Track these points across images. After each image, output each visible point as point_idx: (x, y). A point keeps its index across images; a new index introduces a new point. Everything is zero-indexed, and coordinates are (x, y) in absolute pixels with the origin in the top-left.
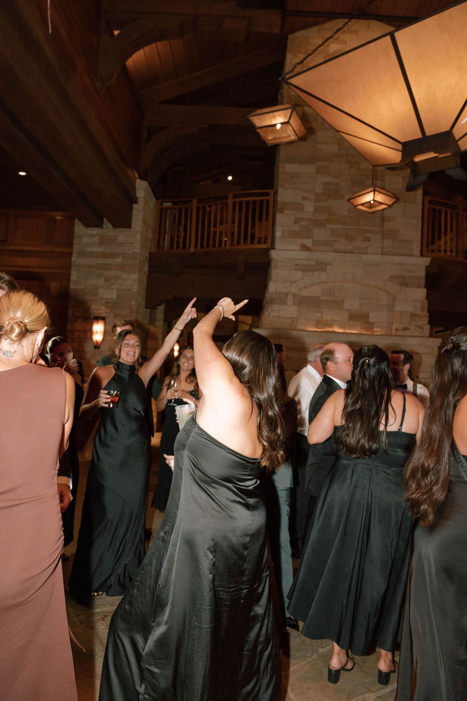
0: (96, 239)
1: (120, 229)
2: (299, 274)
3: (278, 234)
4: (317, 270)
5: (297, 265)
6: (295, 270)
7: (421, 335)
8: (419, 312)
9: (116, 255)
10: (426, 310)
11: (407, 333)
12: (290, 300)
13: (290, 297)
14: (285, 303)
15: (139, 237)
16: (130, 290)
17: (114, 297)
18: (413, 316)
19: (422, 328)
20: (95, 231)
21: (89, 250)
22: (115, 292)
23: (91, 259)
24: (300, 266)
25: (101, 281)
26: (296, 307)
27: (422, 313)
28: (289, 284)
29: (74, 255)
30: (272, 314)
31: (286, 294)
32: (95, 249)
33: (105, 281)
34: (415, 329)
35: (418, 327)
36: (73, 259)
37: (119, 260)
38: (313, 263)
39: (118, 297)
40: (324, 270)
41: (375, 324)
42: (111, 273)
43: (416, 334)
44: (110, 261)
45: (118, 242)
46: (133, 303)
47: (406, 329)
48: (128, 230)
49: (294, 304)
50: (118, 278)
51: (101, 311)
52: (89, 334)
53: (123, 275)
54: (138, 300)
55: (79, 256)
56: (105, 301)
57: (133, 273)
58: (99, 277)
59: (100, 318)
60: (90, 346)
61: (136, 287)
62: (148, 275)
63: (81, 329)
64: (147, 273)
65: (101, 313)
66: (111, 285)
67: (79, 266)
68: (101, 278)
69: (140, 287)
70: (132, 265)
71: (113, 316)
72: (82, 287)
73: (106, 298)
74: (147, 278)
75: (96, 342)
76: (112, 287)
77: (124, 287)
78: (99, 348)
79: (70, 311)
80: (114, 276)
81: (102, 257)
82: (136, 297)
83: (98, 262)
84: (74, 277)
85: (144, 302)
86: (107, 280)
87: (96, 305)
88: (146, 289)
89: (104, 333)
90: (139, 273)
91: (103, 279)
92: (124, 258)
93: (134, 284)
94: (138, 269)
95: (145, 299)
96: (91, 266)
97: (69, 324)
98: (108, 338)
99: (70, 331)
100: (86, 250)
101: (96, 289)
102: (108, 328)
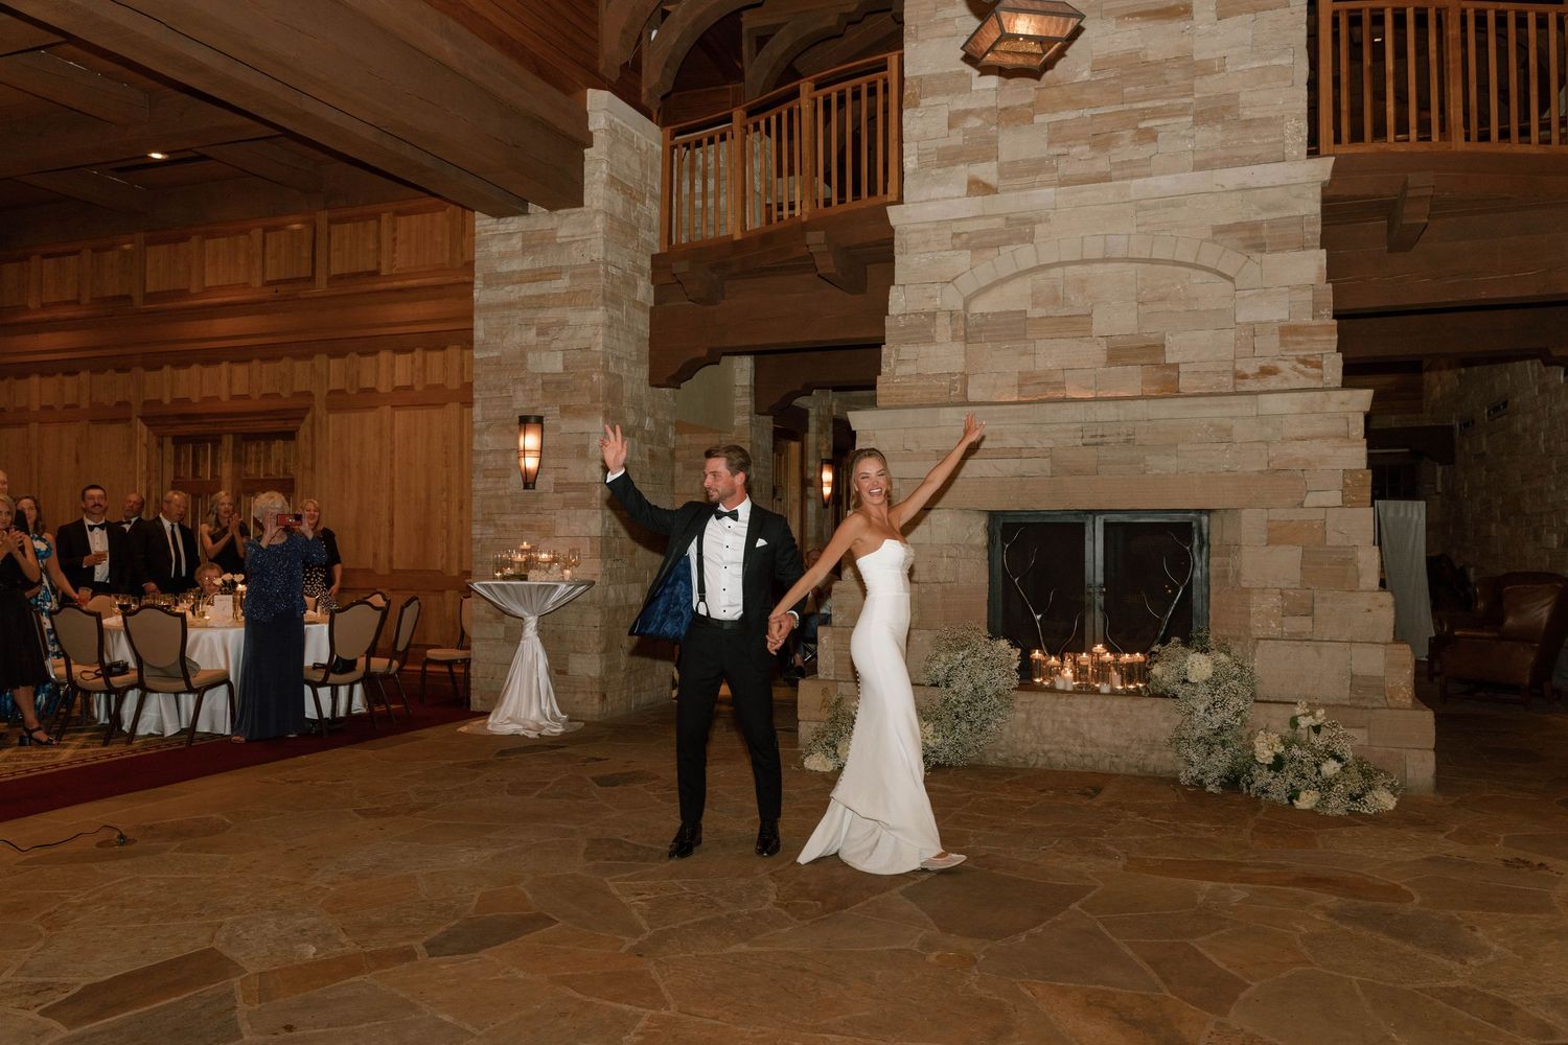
0: (517, 242)
1: (560, 212)
2: (963, 259)
3: (910, 163)
4: (1008, 242)
5: (956, 235)
6: (954, 249)
7: (1313, 384)
8: (1307, 320)
9: (554, 273)
10: (1328, 311)
11: (1272, 382)
12: (943, 329)
13: (943, 321)
14: (930, 339)
15: (599, 224)
16: (588, 349)
17: (559, 367)
18: (1288, 331)
19: (1319, 366)
20: (514, 224)
21: (504, 268)
22: (560, 355)
23: (509, 288)
24: (965, 237)
25: (531, 335)
26: (959, 346)
27: (1317, 322)
28: (937, 287)
29: (478, 284)
30: (902, 370)
31: (933, 315)
32: (516, 265)
33: (538, 334)
34: (1295, 369)
35: (1304, 362)
36: (476, 294)
37: (562, 284)
38: (998, 223)
39: (566, 368)
40: (1029, 238)
41: (1182, 368)
42: (551, 315)
43: (1302, 382)
44: (547, 287)
45: (558, 240)
46: (595, 377)
47: (1266, 372)
48: (578, 210)
49: (954, 338)
50: (562, 324)
51: (534, 404)
52: (513, 456)
53: (573, 317)
54: (612, 368)
55: (487, 285)
56: (540, 381)
57: (592, 309)
58: (527, 325)
59: (533, 420)
60: (516, 481)
61: (600, 339)
62: (651, 308)
63: (497, 447)
64: (650, 303)
65: (534, 409)
66: (551, 342)
67: (489, 307)
68: (530, 329)
69: (618, 339)
70: (590, 291)
71: (558, 412)
72: (496, 354)
73: (543, 374)
74: (648, 316)
75: (526, 474)
76: (553, 346)
77: (576, 344)
78: (534, 483)
79: (477, 410)
80: (554, 320)
81: (529, 282)
82: (601, 363)
83: (522, 294)
84: (479, 334)
85: (643, 372)
86: (542, 332)
87: (524, 391)
88: (648, 343)
89: (542, 451)
90: (606, 306)
91: (534, 331)
92: (573, 277)
93: (595, 335)
94: (604, 298)
95: (648, 365)
96: (510, 305)
97: (476, 437)
98: (552, 462)
99: (479, 453)
100: (499, 270)
101: (523, 355)
102: (550, 439)
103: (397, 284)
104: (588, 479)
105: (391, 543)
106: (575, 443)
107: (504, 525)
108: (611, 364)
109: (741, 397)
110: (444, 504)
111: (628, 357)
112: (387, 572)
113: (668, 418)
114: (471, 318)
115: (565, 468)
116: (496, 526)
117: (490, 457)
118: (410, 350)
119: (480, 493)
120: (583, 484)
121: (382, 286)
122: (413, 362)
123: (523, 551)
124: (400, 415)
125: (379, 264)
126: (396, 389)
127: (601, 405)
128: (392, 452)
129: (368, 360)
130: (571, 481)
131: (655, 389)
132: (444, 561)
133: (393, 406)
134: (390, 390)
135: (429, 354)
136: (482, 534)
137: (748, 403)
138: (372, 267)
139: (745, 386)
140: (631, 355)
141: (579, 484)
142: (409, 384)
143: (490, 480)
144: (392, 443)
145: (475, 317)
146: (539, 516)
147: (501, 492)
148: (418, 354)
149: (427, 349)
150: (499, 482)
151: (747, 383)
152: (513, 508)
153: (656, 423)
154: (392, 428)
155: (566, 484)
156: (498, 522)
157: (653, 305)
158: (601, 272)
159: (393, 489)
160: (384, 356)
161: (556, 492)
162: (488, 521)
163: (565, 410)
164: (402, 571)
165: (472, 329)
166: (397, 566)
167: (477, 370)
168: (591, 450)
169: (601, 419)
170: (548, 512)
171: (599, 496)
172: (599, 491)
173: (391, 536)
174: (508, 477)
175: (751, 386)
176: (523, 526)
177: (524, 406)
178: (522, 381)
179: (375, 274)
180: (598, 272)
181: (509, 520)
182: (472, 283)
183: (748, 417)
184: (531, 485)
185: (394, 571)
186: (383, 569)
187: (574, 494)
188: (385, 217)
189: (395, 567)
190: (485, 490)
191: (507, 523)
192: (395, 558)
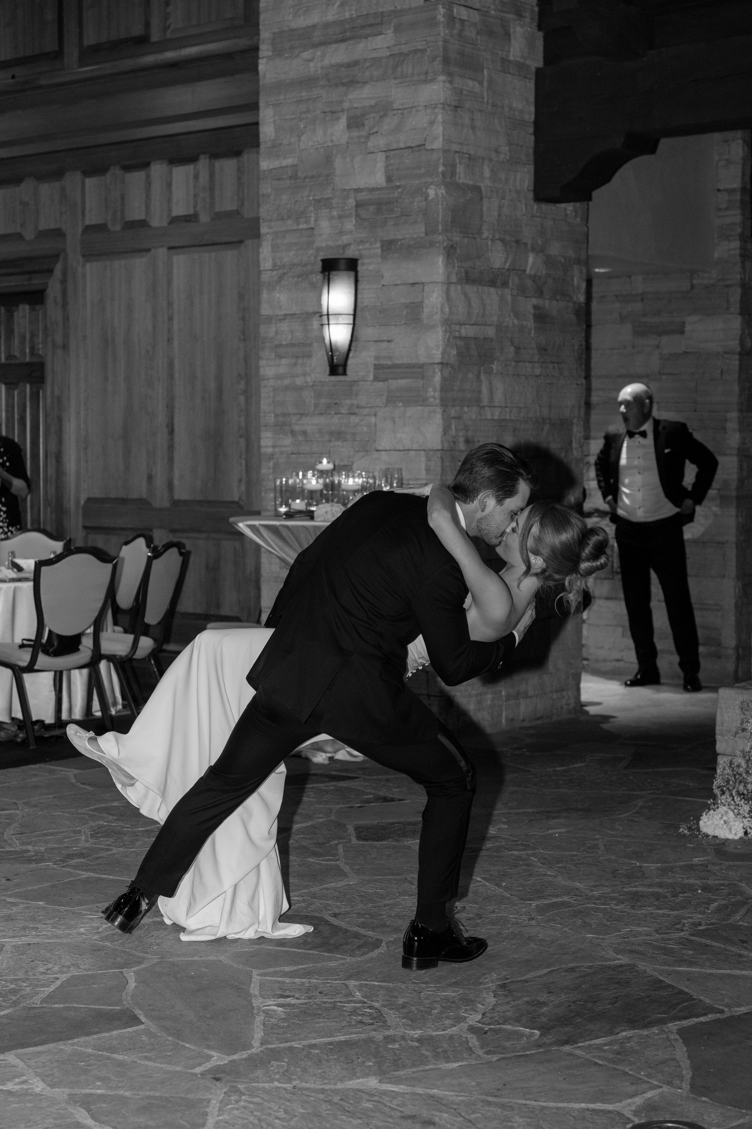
9: (370, 25)
16: (421, 147)
17: (379, 179)
21: (300, 23)
22: (381, 157)
23: (306, 55)
25: (339, 130)
29: (265, 50)
32: (315, 17)
33: (349, 127)
36: (262, 66)
37: (382, 43)
39: (389, 179)
42: (365, 95)
44: (362, 49)
46: (431, 192)
50: (384, 109)
51: (345, 239)
52: (315, 324)
53: (399, 95)
54: (462, 176)
55: (278, 53)
56: (351, 202)
57: (426, 81)
58: (332, 114)
59: (342, 265)
60: (319, 364)
61: (439, 130)
62: (538, 71)
63: (295, 309)
64: (537, 62)
65: (345, 247)
66: (368, 137)
67: (280, 86)
68: (338, 119)
69: (473, 127)
70: (424, 51)
71: (379, 251)
72: (289, 161)
73: (358, 190)
74: (531, 85)
75: (332, 349)
76: (370, 144)
77: (403, 140)
78: (345, 365)
79: (266, 252)
80: (373, 102)
81: (337, 42)
82: (441, 169)
83: (326, 62)
84: (267, 131)
85: (524, 178)
86: (355, 122)
87: (331, 218)
88: (531, 130)
89: (355, 315)
90: (450, 74)
91: (343, 122)
92: (398, 29)
93: (432, 123)
94: (446, 61)
95: (532, 167)
96: (308, 82)
97: (265, 295)
98: (368, 332)
99: (269, 319)
100: (294, 25)
101: (328, 160)
102: (369, 296)
103: (169, 55)
104: (422, 360)
105: (171, 460)
106: (403, 301)
107: (304, 433)
108: (460, 169)
109: (727, 209)
110: (242, 399)
111: (493, 155)
112: (166, 504)
113: (571, 253)
114: (254, 107)
115: (389, 341)
116: (293, 433)
117: (284, 326)
118: (192, 159)
119: (271, 382)
120: (414, 366)
121: (150, 59)
122: (196, 177)
123: (322, 473)
124: (180, 261)
125: (147, 25)
126: (174, 220)
127: (440, 237)
128: (170, 319)
129: (137, 177)
130: (399, 362)
131: (545, 207)
132: (243, 487)
133: (170, 248)
134: (165, 224)
135: (218, 164)
136: (274, 447)
137: (738, 219)
138: (137, 30)
139: (731, 191)
140: (497, 152)
141: (408, 366)
142: (191, 212)
143: (284, 361)
144: (170, 304)
145: (262, 104)
146: (353, 417)
147: (299, 381)
148: (203, 163)
149: (215, 156)
150: (295, 364)
151: (736, 184)
152: (316, 406)
153: (550, 262)
154: (169, 282)
155: (389, 367)
156: (297, 428)
157: (540, 64)
158: (440, 18)
159: (171, 376)
160: (158, 169)
161: (376, 379)
162: (282, 426)
163: (389, 247)
164: (186, 502)
165: (257, 124)
166: (182, 494)
167: (266, 188)
168: (426, 310)
169: (440, 261)
170: (366, 411)
171: (438, 386)
172: (438, 378)
173: (171, 447)
174: (309, 356)
175: (743, 189)
176: (331, 433)
177: (330, 243)
178: (323, 203)
179: (142, 41)
180: (435, 18)
181: (311, 424)
182: (257, 49)
183: (736, 244)
184: (341, 370)
185: (175, 503)
186: (161, 500)
187: (402, 382)
189: (176, 497)
190: (278, 377)
191: (309, 429)
192: (176, 482)
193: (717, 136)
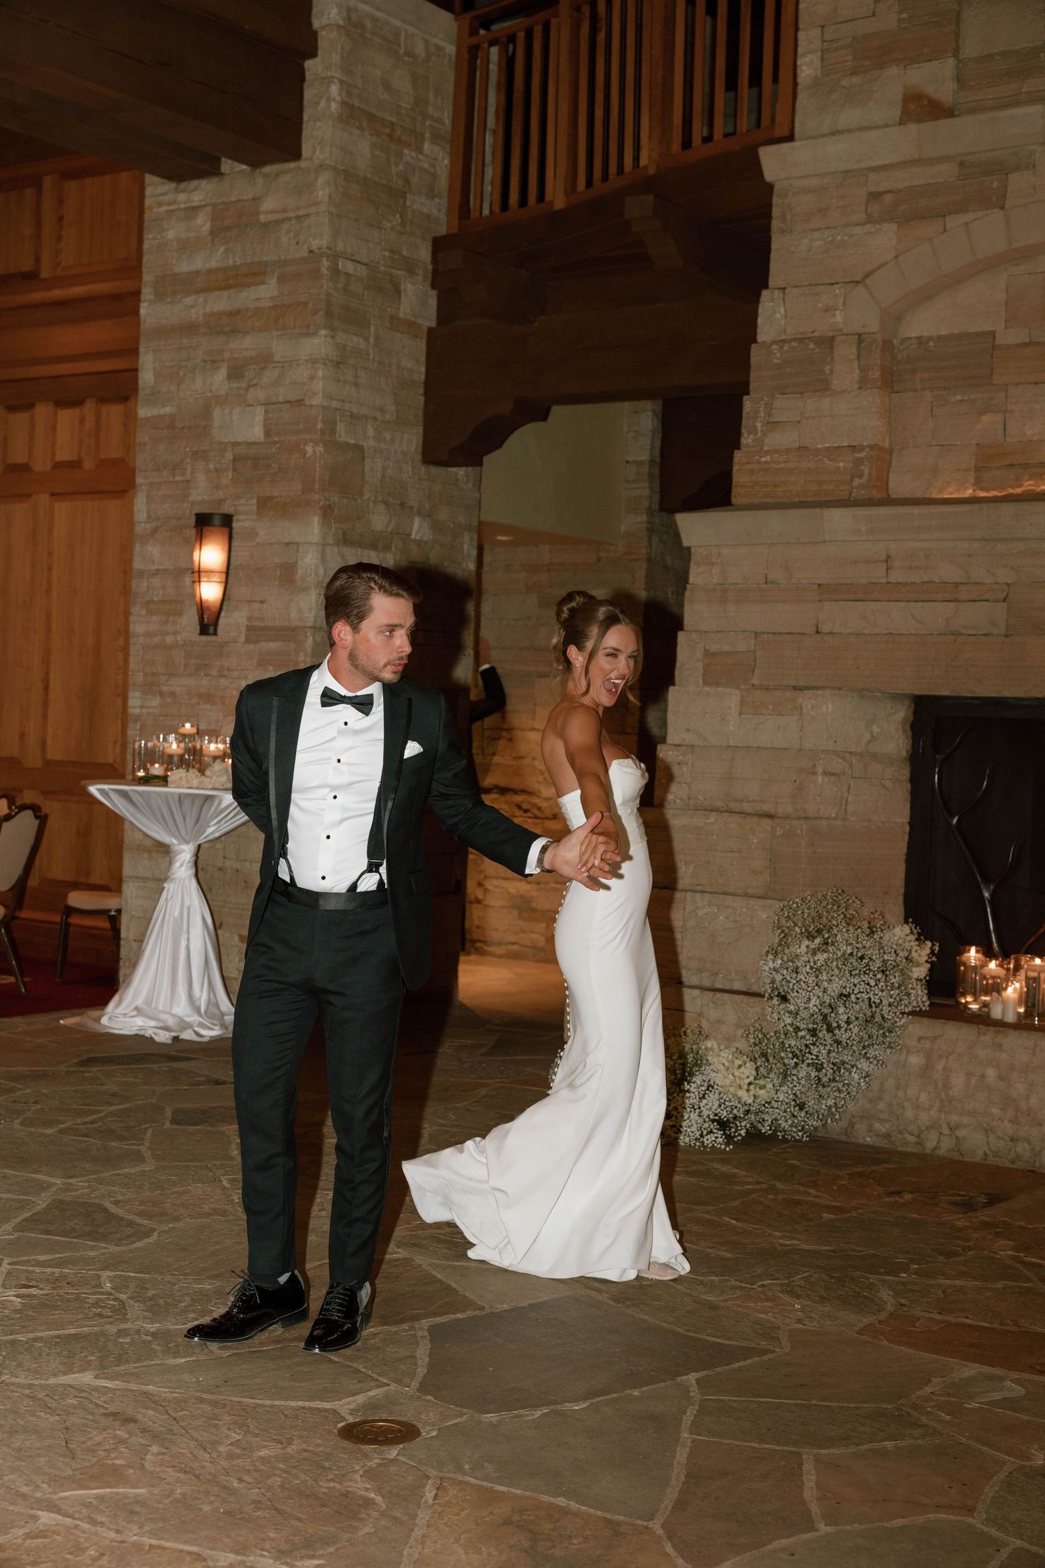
0: (203, 223)
1: (267, 169)
2: (885, 239)
3: (808, 67)
4: (961, 207)
5: (874, 196)
6: (869, 220)
9: (253, 274)
12: (844, 370)
13: (845, 351)
14: (822, 386)
15: (323, 190)
16: (300, 402)
17: (257, 433)
20: (201, 192)
21: (184, 267)
22: (259, 412)
23: (189, 300)
24: (888, 198)
25: (219, 379)
26: (872, 399)
28: (837, 290)
29: (147, 293)
30: (777, 439)
31: (827, 343)
32: (199, 263)
33: (230, 377)
36: (143, 310)
37: (264, 293)
38: (946, 172)
39: (267, 433)
40: (998, 200)
42: (246, 345)
44: (244, 298)
45: (262, 218)
46: (309, 449)
48: (293, 165)
49: (863, 383)
50: (265, 360)
51: (220, 494)
52: (188, 580)
53: (280, 348)
54: (343, 434)
55: (160, 296)
56: (229, 456)
57: (307, 335)
58: (213, 362)
59: (217, 521)
60: (190, 620)
61: (319, 385)
62: (430, 330)
63: (168, 565)
64: (429, 318)
65: (221, 502)
66: (247, 389)
67: (161, 332)
68: (218, 368)
69: (356, 385)
70: (306, 304)
71: (255, 507)
72: (167, 410)
73: (235, 444)
74: (422, 344)
75: (202, 607)
76: (249, 396)
77: (283, 393)
78: (216, 625)
79: (140, 503)
80: (253, 353)
81: (220, 289)
82: (320, 426)
83: (208, 309)
84: (146, 377)
85: (412, 440)
86: (235, 373)
87: (208, 471)
88: (421, 391)
89: (228, 573)
90: (332, 329)
91: (223, 373)
92: (282, 279)
93: (312, 378)
94: (329, 314)
95: (421, 429)
96: (190, 329)
97: (137, 548)
98: (241, 591)
99: (141, 574)
100: (177, 269)
101: (206, 413)
102: (241, 555)
103: (58, 293)
104: (295, 623)
105: (45, 716)
106: (277, 560)
107: (173, 694)
108: (341, 427)
109: (634, 481)
110: (120, 656)
111: (378, 415)
112: (39, 764)
113: (461, 519)
114: (134, 352)
115: (262, 602)
116: (161, 694)
117: (156, 581)
118: (78, 403)
119: (141, 640)
120: (286, 629)
121: (37, 297)
122: (82, 421)
123: (182, 738)
124: (62, 508)
125: (38, 260)
126: (57, 466)
127: (317, 497)
128: (50, 569)
129: (21, 418)
130: (271, 624)
131: (434, 470)
132: (118, 750)
133: (53, 494)
134: (48, 468)
135: (105, 409)
136: (141, 707)
137: (646, 492)
138: (27, 266)
139: (640, 463)
140: (382, 411)
141: (281, 629)
142: (75, 458)
143: (154, 618)
144: (50, 554)
145: (142, 349)
146: (222, 680)
147: (169, 639)
148: (89, 406)
149: (102, 400)
150: (166, 622)
151: (645, 456)
152: (186, 666)
153: (437, 526)
154: (50, 530)
155: (262, 629)
156: (165, 689)
157: (433, 324)
158: (324, 271)
159: (49, 629)
160: (42, 411)
161: (248, 640)
162: (150, 687)
163: (265, 505)
164: (58, 762)
165: (136, 370)
166: (54, 754)
167: (142, 436)
168: (300, 572)
169: (316, 521)
170: (235, 674)
171: (309, 650)
172: (310, 642)
173: (45, 704)
174: (181, 614)
175: (652, 462)
176: (200, 696)
177: (206, 497)
178: (199, 455)
179: (31, 277)
180: (319, 270)
181: (180, 685)
182: (137, 294)
183: (644, 518)
184: (211, 629)
185: (48, 763)
186: (33, 760)
187: (273, 646)
188: (48, 182)
189: (49, 757)
190: (149, 635)
191: (178, 690)
192: (49, 742)
193: (627, 406)
